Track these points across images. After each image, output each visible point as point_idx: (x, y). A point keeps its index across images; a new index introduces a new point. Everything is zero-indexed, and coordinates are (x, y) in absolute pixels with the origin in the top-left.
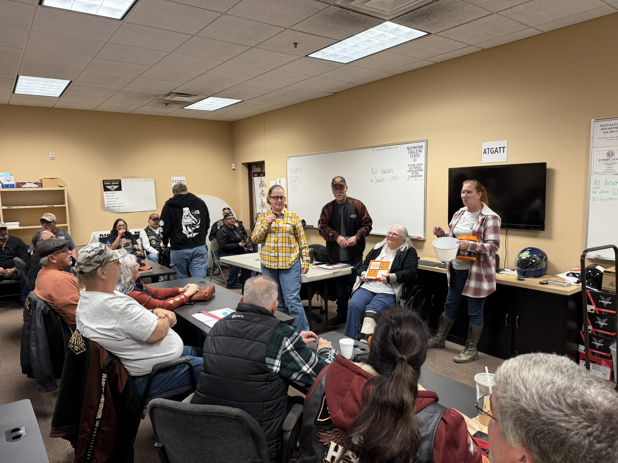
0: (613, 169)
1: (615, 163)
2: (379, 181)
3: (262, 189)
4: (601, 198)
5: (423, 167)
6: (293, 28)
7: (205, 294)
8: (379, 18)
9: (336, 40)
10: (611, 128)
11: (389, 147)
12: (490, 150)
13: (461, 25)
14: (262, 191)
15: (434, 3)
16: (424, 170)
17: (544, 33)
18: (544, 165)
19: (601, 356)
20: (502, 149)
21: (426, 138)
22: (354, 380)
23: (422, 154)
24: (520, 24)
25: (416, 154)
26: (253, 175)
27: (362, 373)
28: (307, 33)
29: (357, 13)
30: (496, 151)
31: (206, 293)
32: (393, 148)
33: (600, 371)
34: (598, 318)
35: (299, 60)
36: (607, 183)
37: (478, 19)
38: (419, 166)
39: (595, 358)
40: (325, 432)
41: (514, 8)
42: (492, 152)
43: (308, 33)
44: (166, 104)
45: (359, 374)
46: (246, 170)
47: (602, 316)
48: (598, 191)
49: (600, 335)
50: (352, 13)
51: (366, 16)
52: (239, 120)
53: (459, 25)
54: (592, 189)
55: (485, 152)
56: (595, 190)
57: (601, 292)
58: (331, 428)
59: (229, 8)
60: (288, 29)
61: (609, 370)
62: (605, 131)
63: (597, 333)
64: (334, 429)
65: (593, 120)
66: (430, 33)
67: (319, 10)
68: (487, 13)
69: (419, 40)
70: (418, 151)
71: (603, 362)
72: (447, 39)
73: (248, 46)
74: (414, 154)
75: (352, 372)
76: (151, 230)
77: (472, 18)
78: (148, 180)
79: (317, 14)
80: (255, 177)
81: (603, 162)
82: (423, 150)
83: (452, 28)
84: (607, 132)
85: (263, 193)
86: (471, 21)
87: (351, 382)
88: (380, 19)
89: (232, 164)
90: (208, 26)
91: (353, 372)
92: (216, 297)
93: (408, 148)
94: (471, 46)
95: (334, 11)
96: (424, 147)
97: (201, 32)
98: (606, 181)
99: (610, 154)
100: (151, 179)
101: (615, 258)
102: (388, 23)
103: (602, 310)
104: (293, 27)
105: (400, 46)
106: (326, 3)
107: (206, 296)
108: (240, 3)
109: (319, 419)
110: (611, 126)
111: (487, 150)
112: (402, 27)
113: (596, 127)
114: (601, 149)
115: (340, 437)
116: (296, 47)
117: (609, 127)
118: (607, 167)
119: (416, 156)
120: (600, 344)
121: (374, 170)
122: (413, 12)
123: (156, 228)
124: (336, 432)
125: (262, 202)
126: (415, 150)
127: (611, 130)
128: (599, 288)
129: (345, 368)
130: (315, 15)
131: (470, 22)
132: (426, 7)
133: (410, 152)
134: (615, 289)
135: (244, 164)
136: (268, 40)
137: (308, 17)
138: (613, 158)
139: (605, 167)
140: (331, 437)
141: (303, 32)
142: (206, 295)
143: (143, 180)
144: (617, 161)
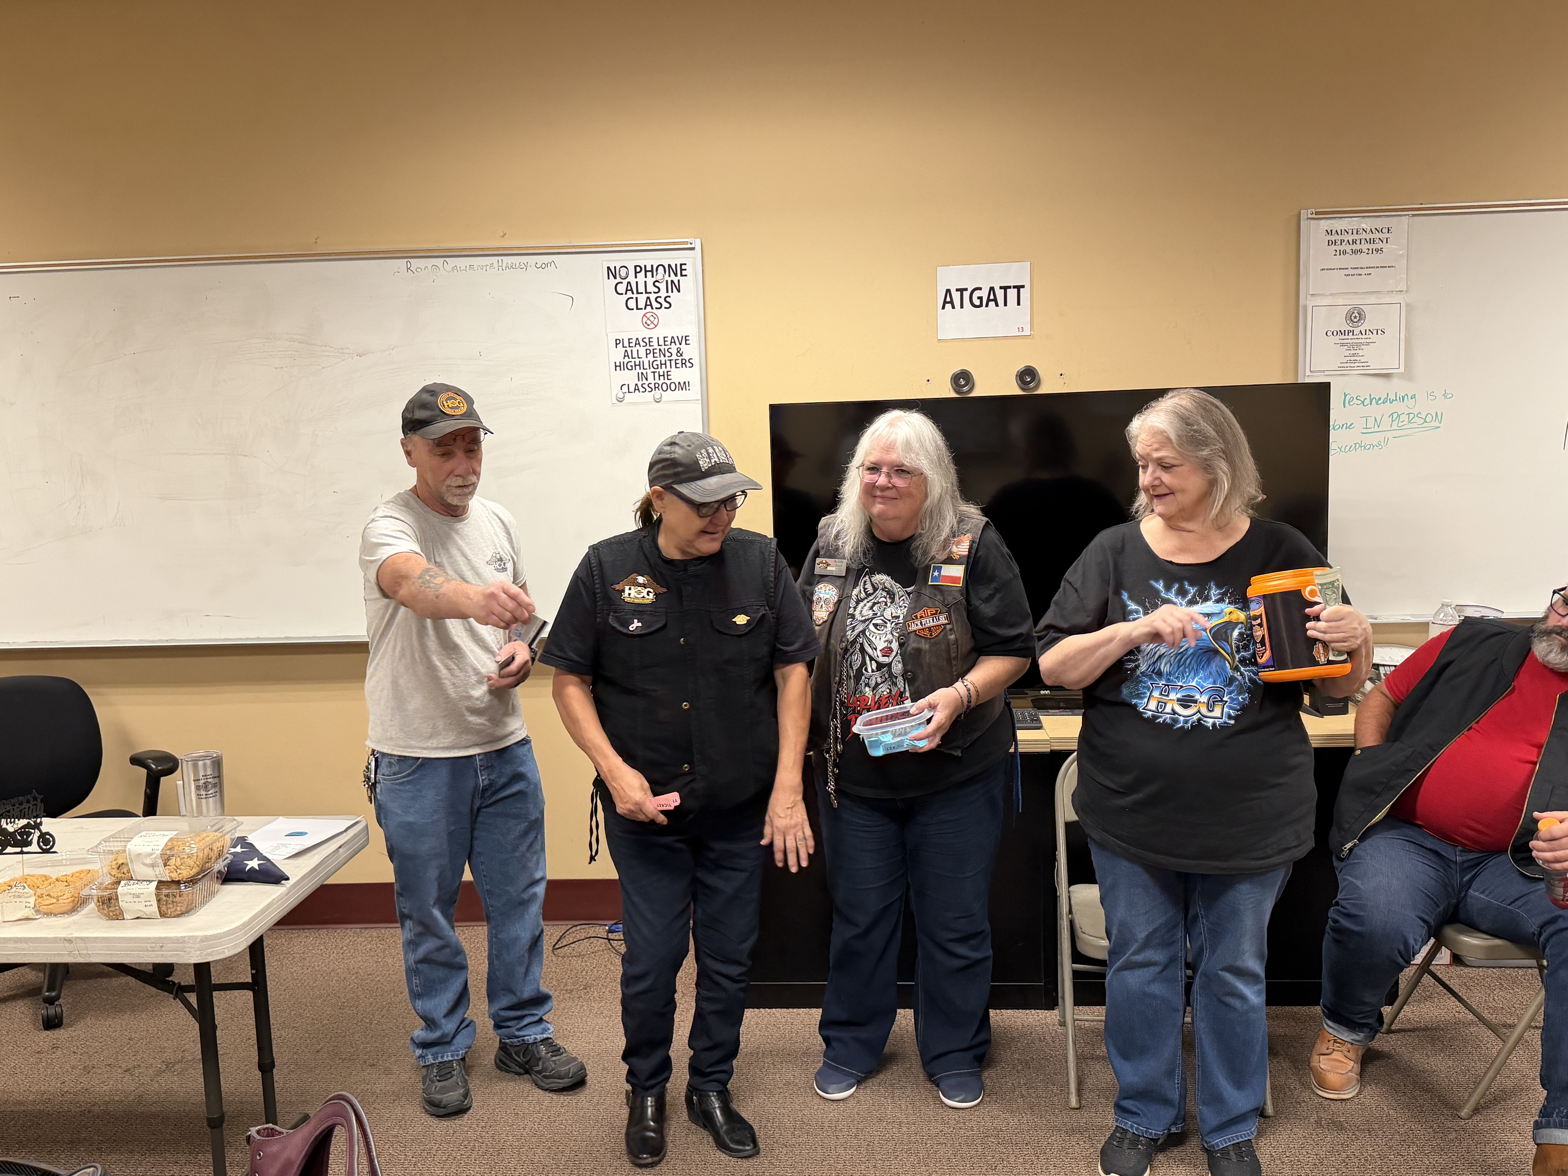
0: (1362, 359)
1: (1368, 344)
5: (691, 352)
10: (1354, 242)
11: (508, 260)
12: (966, 295)
16: (696, 361)
20: (1012, 293)
23: (686, 300)
25: (653, 297)
30: (989, 300)
32: (531, 267)
36: (1346, 400)
38: (674, 347)
42: (977, 302)
55: (948, 301)
62: (1338, 248)
65: (1306, 214)
74: (642, 298)
81: (1337, 339)
82: (689, 283)
84: (1345, 252)
93: (613, 273)
96: (690, 270)
98: (1345, 396)
99: (1356, 316)
110: (1355, 237)
111: (956, 296)
113: (1315, 232)
114: (1333, 301)
117: (1350, 238)
118: (1347, 353)
119: (655, 305)
126: (650, 280)
127: (1354, 247)
133: (622, 288)
138: (1363, 329)
144: (1374, 337)
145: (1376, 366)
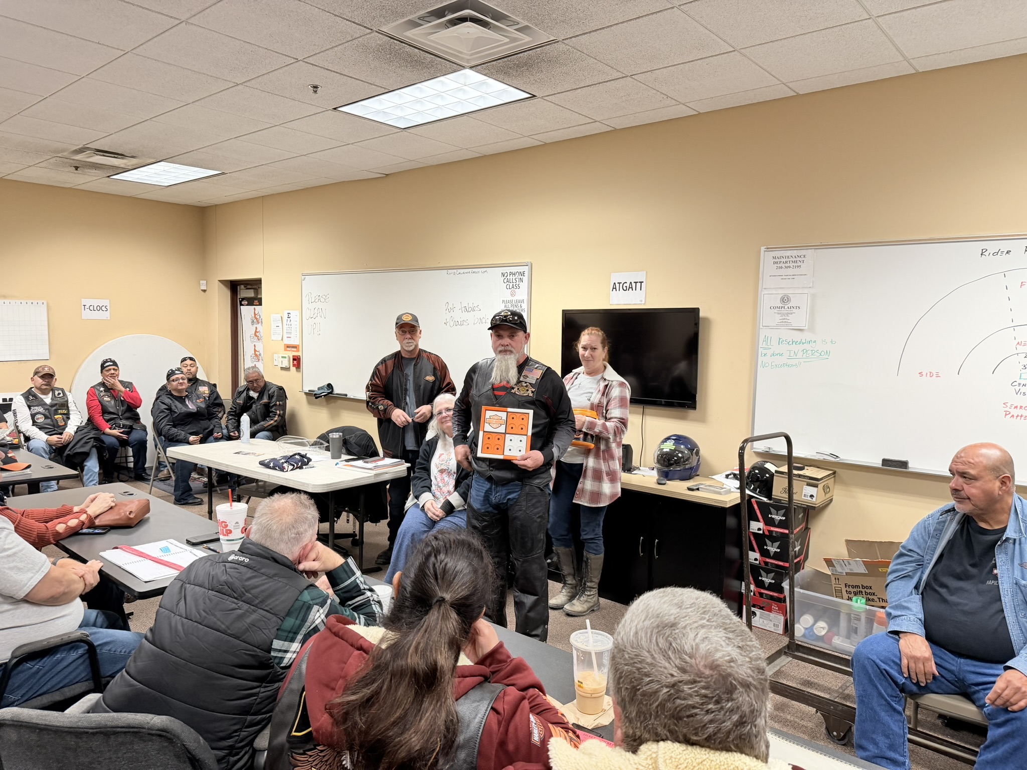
0: (789, 321)
1: (792, 314)
2: (458, 324)
3: (256, 328)
4: (773, 364)
5: (525, 306)
6: (311, 60)
7: (130, 514)
8: (453, 63)
9: (385, 88)
10: (786, 262)
11: (474, 270)
12: (621, 285)
13: (580, 88)
14: (256, 332)
15: (538, 49)
16: (526, 310)
17: (700, 113)
18: (695, 311)
19: (772, 598)
20: (638, 285)
21: (529, 261)
22: (351, 660)
23: (524, 285)
24: (665, 97)
25: (514, 284)
26: (241, 302)
27: (365, 646)
28: (334, 72)
29: (417, 50)
30: (629, 288)
31: (131, 512)
32: (480, 273)
33: (771, 621)
34: (768, 541)
35: (322, 114)
36: (780, 341)
37: (604, 82)
38: (519, 304)
39: (764, 602)
40: (304, 754)
41: (655, 71)
42: (625, 289)
43: (337, 73)
44: (77, 168)
45: (360, 648)
46: (227, 293)
47: (772, 538)
48: (769, 352)
49: (770, 567)
50: (408, 49)
51: (432, 56)
52: (216, 206)
53: (578, 88)
54: (760, 350)
55: (614, 288)
56: (765, 352)
57: (771, 502)
58: (314, 745)
59: (193, 13)
60: (301, 62)
61: (781, 619)
62: (778, 265)
63: (766, 563)
64: (318, 748)
65: (763, 249)
66: (534, 96)
67: (354, 37)
68: (617, 75)
69: (518, 104)
70: (517, 280)
71: (775, 607)
72: (561, 108)
73: (230, 81)
74: (511, 284)
75: (350, 647)
76: (35, 396)
77: (596, 81)
78: (35, 302)
79: (350, 43)
80: (243, 305)
81: (776, 311)
82: (525, 279)
83: (568, 91)
84: (781, 268)
85: (257, 334)
86: (595, 84)
87: (346, 664)
88: (455, 63)
89: (202, 282)
90: (155, 39)
91: (352, 645)
92: (151, 520)
93: (503, 275)
94: (597, 123)
95: (379, 42)
96: (526, 274)
97: (141, 47)
98: (780, 339)
99: (785, 299)
100: (40, 302)
101: (787, 451)
102: (468, 72)
103: (772, 529)
104: (310, 58)
105: (489, 110)
106: (365, 27)
107: (131, 519)
108: (213, 7)
109: (295, 732)
110: (787, 260)
111: (617, 285)
112: (491, 81)
113: (767, 258)
114: (774, 292)
115: (326, 761)
116: (315, 92)
117: (784, 260)
118: (781, 318)
119: (515, 287)
120: (770, 581)
121: (450, 306)
122: (505, 59)
123: (45, 392)
124: (322, 751)
125: (255, 351)
126: (514, 278)
127: (786, 265)
128: (769, 496)
129: (341, 640)
130: (347, 44)
131: (593, 85)
132: (525, 53)
133: (505, 281)
134: (787, 497)
135: (223, 282)
136: (265, 76)
137: (335, 45)
138: (789, 306)
139: (778, 318)
140: (314, 761)
141: (327, 69)
142: (132, 516)
143: (24, 302)
144: (794, 310)
145: (796, 325)
